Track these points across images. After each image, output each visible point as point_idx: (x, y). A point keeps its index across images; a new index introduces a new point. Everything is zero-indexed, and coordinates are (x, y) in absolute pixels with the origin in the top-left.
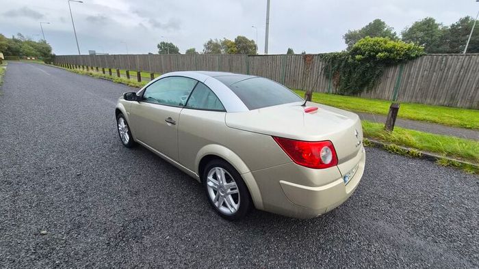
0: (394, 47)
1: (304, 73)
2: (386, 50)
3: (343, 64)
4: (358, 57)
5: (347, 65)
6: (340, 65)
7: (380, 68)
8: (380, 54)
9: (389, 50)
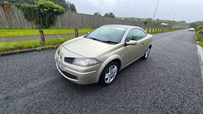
2: (56, 8)
3: (37, 12)
4: (45, 10)
7: (55, 15)
8: (55, 10)
9: (58, 9)
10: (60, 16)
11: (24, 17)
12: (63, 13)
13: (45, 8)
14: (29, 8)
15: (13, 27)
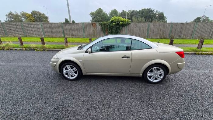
0: (124, 20)
1: (93, 31)
2: (122, 21)
3: (109, 26)
4: (114, 24)
5: (110, 27)
6: (107, 27)
7: (121, 27)
8: (121, 23)
9: (123, 21)
10: (125, 28)
11: (101, 30)
12: (128, 24)
13: (114, 23)
14: (105, 24)
15: (95, 37)
